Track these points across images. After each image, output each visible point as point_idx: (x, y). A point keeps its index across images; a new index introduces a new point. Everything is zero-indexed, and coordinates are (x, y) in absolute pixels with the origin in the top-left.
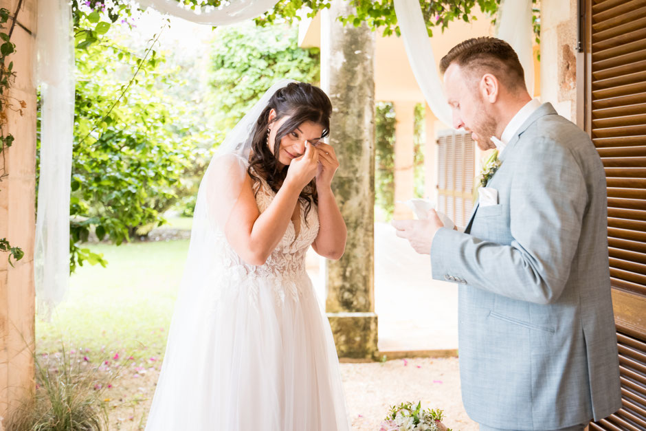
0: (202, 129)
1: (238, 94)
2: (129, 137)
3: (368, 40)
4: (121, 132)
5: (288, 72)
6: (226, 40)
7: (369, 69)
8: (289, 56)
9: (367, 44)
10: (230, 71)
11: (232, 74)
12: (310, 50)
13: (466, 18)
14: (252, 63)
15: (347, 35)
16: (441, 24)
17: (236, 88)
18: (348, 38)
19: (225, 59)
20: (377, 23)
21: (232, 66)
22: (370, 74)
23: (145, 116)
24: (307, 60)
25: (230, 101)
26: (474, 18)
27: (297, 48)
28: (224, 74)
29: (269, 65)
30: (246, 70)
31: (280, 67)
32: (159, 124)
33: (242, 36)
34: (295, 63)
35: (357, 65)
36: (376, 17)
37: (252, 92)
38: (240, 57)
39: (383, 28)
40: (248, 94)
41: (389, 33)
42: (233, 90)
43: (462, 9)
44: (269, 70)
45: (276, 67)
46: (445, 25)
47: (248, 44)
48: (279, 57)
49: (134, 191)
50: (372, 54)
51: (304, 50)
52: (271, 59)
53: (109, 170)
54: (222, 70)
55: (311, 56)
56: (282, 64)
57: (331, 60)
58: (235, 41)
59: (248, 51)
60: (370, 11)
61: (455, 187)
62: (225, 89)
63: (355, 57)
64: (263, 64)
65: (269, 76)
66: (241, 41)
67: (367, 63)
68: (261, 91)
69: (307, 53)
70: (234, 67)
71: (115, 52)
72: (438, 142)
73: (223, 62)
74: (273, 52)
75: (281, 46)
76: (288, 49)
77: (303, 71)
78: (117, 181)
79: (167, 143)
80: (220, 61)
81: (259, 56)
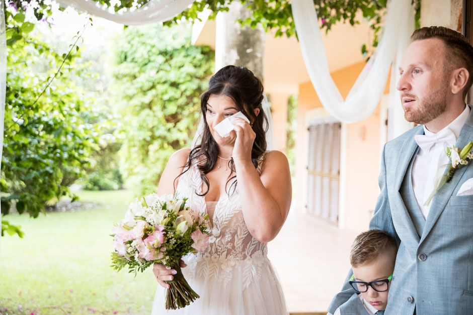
0: (110, 117)
1: (139, 85)
2: (47, 123)
3: (259, 40)
4: (39, 119)
5: (183, 66)
6: (129, 38)
7: (259, 66)
8: (183, 53)
9: (258, 44)
10: (132, 65)
11: (134, 68)
12: (203, 47)
13: (352, 22)
14: (152, 59)
15: (240, 35)
16: (325, 28)
17: (137, 80)
18: (241, 38)
19: (128, 55)
20: (270, 26)
21: (133, 60)
22: (259, 70)
23: (62, 105)
24: (200, 56)
25: (131, 91)
26: (358, 22)
27: (191, 46)
28: (127, 68)
29: (167, 61)
30: (146, 64)
31: (176, 62)
32: (74, 112)
33: (142, 35)
34: (189, 59)
35: (248, 62)
36: (270, 20)
37: (151, 84)
38: (141, 53)
39: (275, 30)
40: (148, 85)
41: (280, 34)
42: (134, 81)
43: (349, 14)
44: (167, 64)
45: (173, 62)
46: (329, 28)
47: (148, 41)
48: (176, 54)
49: (51, 171)
50: (262, 53)
51: (197, 47)
52: (168, 55)
53: (29, 152)
54: (125, 64)
55: (203, 53)
56: (178, 60)
57: (226, 58)
58: (137, 39)
59: (149, 48)
60: (266, 15)
61: (323, 168)
62: (127, 81)
63: (247, 55)
64: (161, 59)
65: (166, 71)
66: (142, 39)
67: (257, 61)
68: (159, 83)
69: (200, 50)
70: (136, 62)
71: (36, 48)
72: (309, 129)
73: (126, 58)
74: (169, 49)
75: (177, 44)
76: (183, 47)
77: (195, 66)
78: (36, 162)
79: (80, 129)
80: (123, 57)
81: (158, 52)
